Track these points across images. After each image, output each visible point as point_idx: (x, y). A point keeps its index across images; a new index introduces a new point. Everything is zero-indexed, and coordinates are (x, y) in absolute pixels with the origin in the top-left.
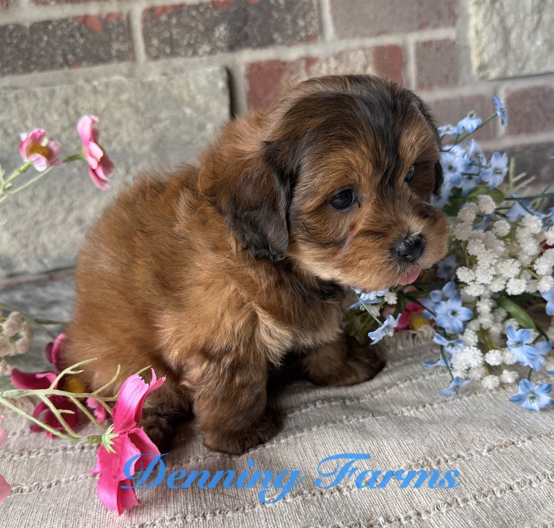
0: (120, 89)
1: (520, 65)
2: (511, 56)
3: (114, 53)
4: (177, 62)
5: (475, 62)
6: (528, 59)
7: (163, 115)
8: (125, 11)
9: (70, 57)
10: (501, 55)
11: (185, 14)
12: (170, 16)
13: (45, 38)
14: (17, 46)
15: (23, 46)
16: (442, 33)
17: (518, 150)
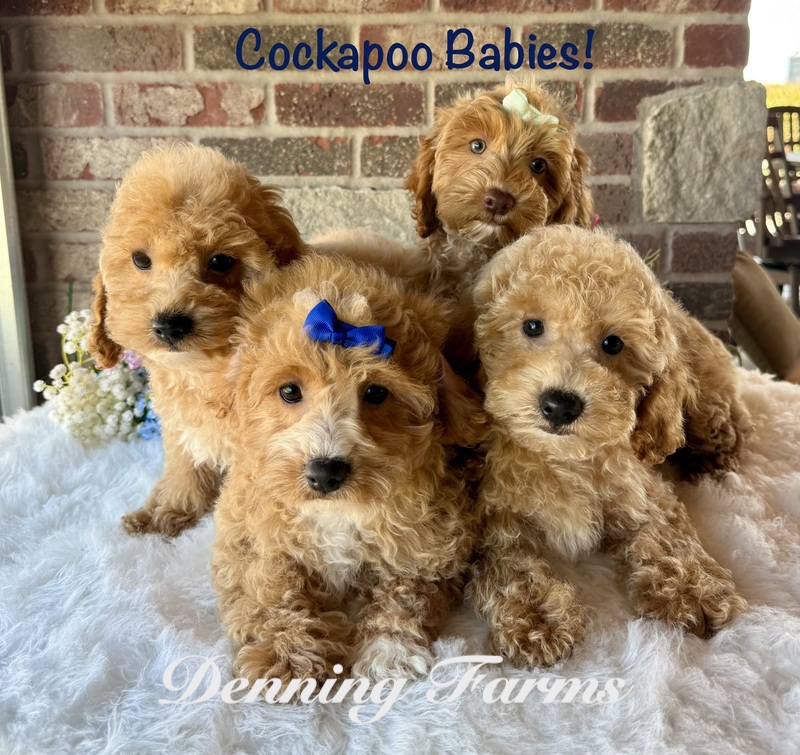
0: (337, 196)
1: (688, 214)
2: (680, 205)
3: (336, 168)
4: (385, 181)
5: (645, 208)
6: (696, 209)
7: (367, 221)
8: (349, 137)
9: (301, 167)
10: (670, 204)
11: (396, 144)
12: (384, 145)
13: (284, 151)
14: (261, 155)
15: (266, 155)
16: (618, 179)
17: (682, 286)
